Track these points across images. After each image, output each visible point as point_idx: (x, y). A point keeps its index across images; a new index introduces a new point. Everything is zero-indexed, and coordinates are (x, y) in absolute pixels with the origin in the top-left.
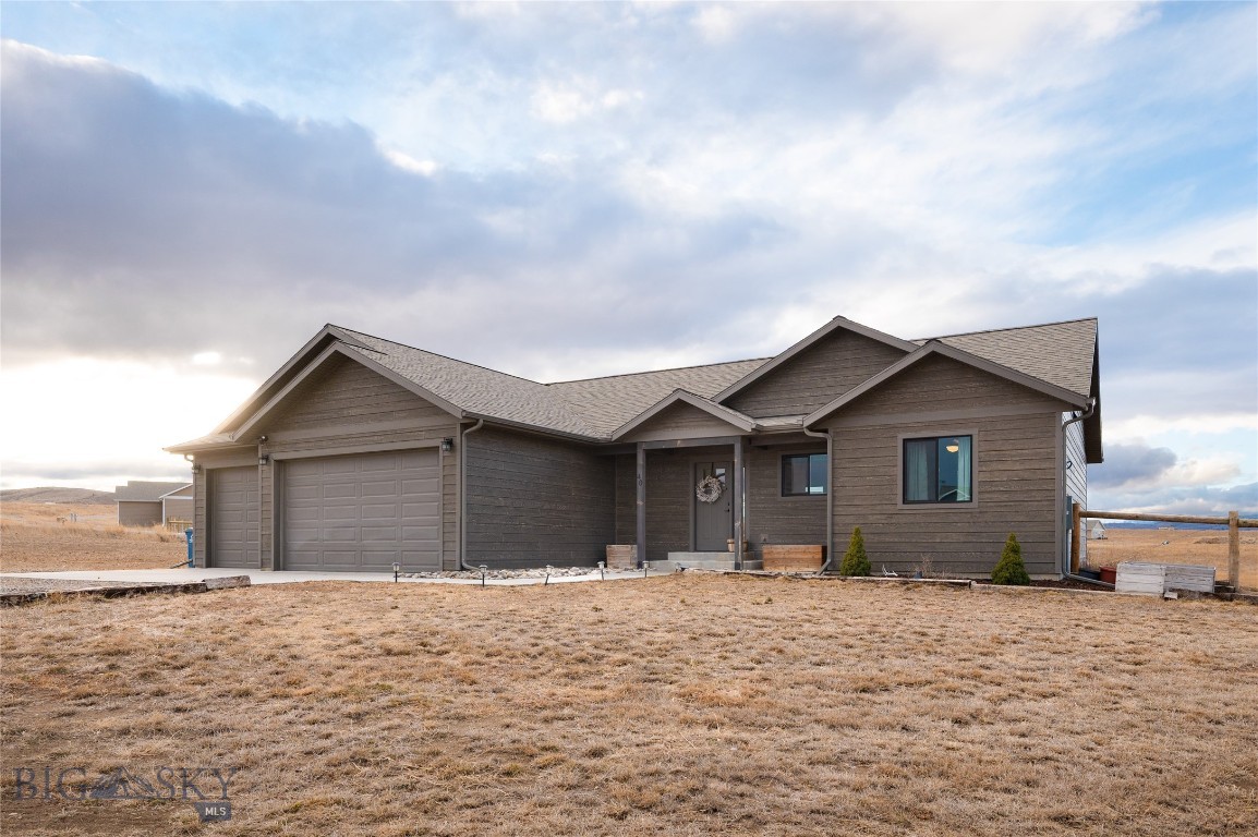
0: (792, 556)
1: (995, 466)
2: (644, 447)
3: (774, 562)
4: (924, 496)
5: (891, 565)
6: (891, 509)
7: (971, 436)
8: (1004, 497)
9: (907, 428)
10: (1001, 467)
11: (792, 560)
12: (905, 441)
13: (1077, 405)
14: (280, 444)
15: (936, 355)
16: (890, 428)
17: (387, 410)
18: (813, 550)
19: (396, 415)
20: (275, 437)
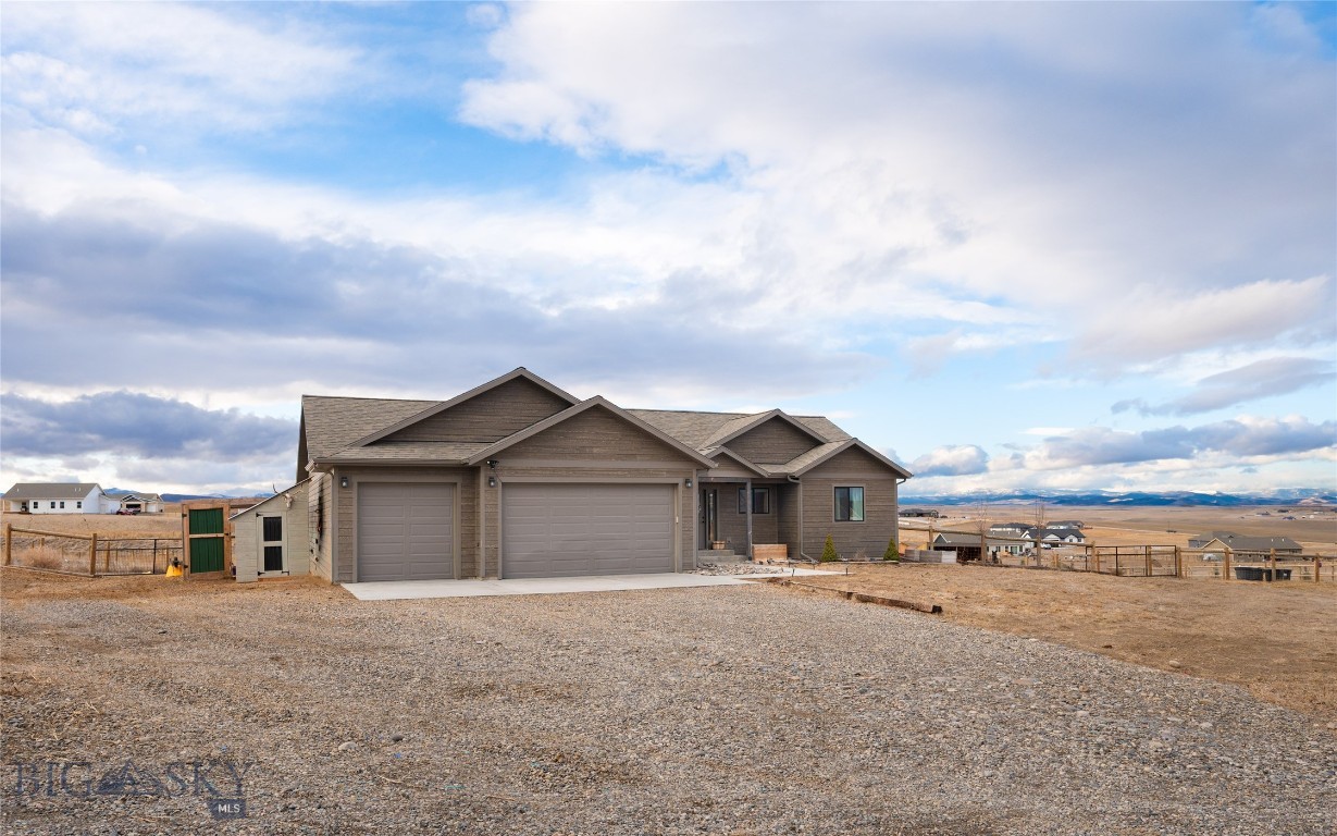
0: (770, 551)
1: (872, 504)
3: (759, 555)
4: (840, 519)
5: (844, 555)
6: (830, 525)
7: (862, 487)
8: (875, 517)
9: (837, 481)
10: (875, 504)
11: (770, 554)
12: (835, 488)
13: (904, 476)
14: (510, 469)
15: (855, 445)
16: (829, 480)
17: (630, 452)
18: (783, 548)
19: (638, 458)
20: (503, 463)
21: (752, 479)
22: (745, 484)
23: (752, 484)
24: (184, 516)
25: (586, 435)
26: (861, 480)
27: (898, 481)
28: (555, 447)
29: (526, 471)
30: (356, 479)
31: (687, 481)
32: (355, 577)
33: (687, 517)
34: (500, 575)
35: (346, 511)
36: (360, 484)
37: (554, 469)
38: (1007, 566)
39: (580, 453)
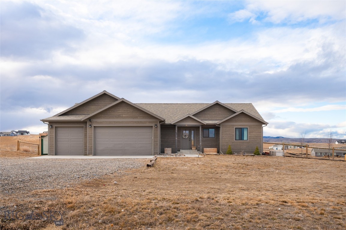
0: (211, 150)
1: (251, 134)
2: (178, 126)
3: (207, 152)
4: (238, 139)
5: (236, 152)
6: (233, 141)
7: (247, 128)
8: (253, 139)
9: (236, 126)
10: (253, 134)
11: (211, 151)
12: (236, 128)
13: (266, 124)
14: (96, 122)
15: (242, 113)
16: (233, 125)
17: (136, 116)
18: (215, 149)
19: (139, 118)
20: (94, 120)
21: (202, 125)
22: (199, 127)
23: (202, 127)
24: (40, 137)
25: (121, 111)
26: (247, 125)
27: (263, 125)
28: (110, 115)
29: (101, 123)
30: (54, 126)
31: (156, 125)
32: (54, 154)
33: (155, 137)
34: (93, 154)
35: (52, 135)
36: (56, 127)
37: (110, 122)
38: (309, 158)
39: (119, 117)
